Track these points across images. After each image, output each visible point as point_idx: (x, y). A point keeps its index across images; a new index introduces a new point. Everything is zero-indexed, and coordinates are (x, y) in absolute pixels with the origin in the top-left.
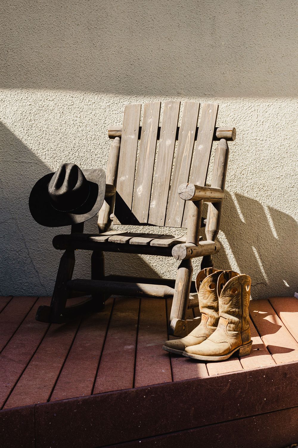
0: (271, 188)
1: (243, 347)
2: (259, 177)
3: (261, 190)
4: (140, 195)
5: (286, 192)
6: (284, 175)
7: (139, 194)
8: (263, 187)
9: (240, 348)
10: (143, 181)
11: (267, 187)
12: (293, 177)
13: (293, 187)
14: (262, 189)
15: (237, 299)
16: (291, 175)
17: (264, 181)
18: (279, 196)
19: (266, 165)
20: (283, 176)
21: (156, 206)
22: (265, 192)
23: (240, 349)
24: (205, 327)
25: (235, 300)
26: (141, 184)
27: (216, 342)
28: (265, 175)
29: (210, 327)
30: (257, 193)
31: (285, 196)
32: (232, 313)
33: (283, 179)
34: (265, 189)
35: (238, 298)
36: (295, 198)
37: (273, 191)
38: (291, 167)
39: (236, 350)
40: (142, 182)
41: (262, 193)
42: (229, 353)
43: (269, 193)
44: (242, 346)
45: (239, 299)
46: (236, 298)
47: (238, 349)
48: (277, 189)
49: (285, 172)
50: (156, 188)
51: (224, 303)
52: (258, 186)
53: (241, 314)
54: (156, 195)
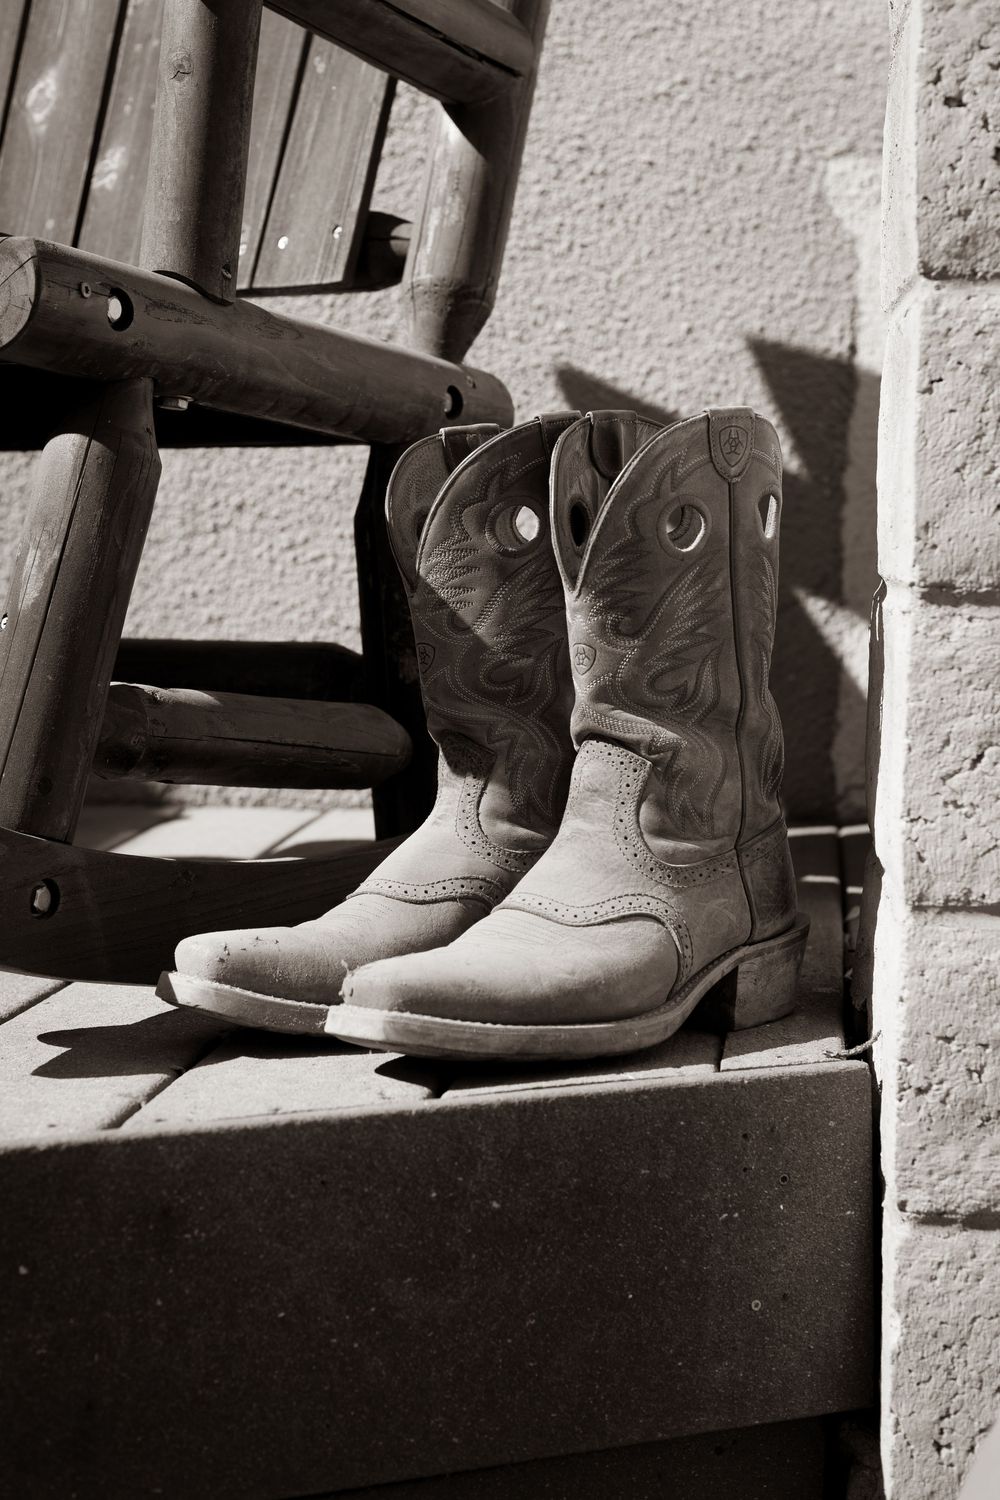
0: (624, 160)
1: (760, 954)
2: (553, 95)
3: (565, 175)
4: (41, 123)
5: (712, 175)
6: (696, 76)
7: (38, 117)
8: (575, 155)
9: (742, 960)
10: (68, 43)
11: (597, 156)
12: (750, 86)
13: (750, 148)
14: (573, 168)
15: (702, 592)
16: (740, 75)
17: (582, 118)
18: (672, 202)
19: (591, 23)
20: (694, 86)
21: (124, 175)
22: (589, 185)
23: (742, 968)
24: (473, 827)
25: (695, 599)
26: (55, 59)
27: (569, 918)
28: (585, 83)
29: (504, 827)
30: (543, 193)
31: (707, 205)
32: (674, 697)
33: (688, 103)
34: (587, 167)
35: (710, 582)
36: (765, 209)
37: (634, 174)
38: (736, 32)
39: (715, 975)
40: (60, 48)
41: (571, 189)
42: (673, 995)
43: (614, 187)
44: (750, 943)
45: (718, 593)
46: (695, 581)
47: (725, 967)
48: (661, 160)
49: (704, 61)
50: (136, 69)
51: (615, 627)
52: (546, 152)
53: (737, 705)
54: (132, 112)
